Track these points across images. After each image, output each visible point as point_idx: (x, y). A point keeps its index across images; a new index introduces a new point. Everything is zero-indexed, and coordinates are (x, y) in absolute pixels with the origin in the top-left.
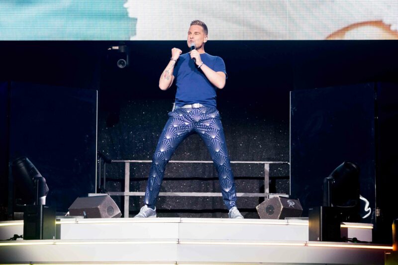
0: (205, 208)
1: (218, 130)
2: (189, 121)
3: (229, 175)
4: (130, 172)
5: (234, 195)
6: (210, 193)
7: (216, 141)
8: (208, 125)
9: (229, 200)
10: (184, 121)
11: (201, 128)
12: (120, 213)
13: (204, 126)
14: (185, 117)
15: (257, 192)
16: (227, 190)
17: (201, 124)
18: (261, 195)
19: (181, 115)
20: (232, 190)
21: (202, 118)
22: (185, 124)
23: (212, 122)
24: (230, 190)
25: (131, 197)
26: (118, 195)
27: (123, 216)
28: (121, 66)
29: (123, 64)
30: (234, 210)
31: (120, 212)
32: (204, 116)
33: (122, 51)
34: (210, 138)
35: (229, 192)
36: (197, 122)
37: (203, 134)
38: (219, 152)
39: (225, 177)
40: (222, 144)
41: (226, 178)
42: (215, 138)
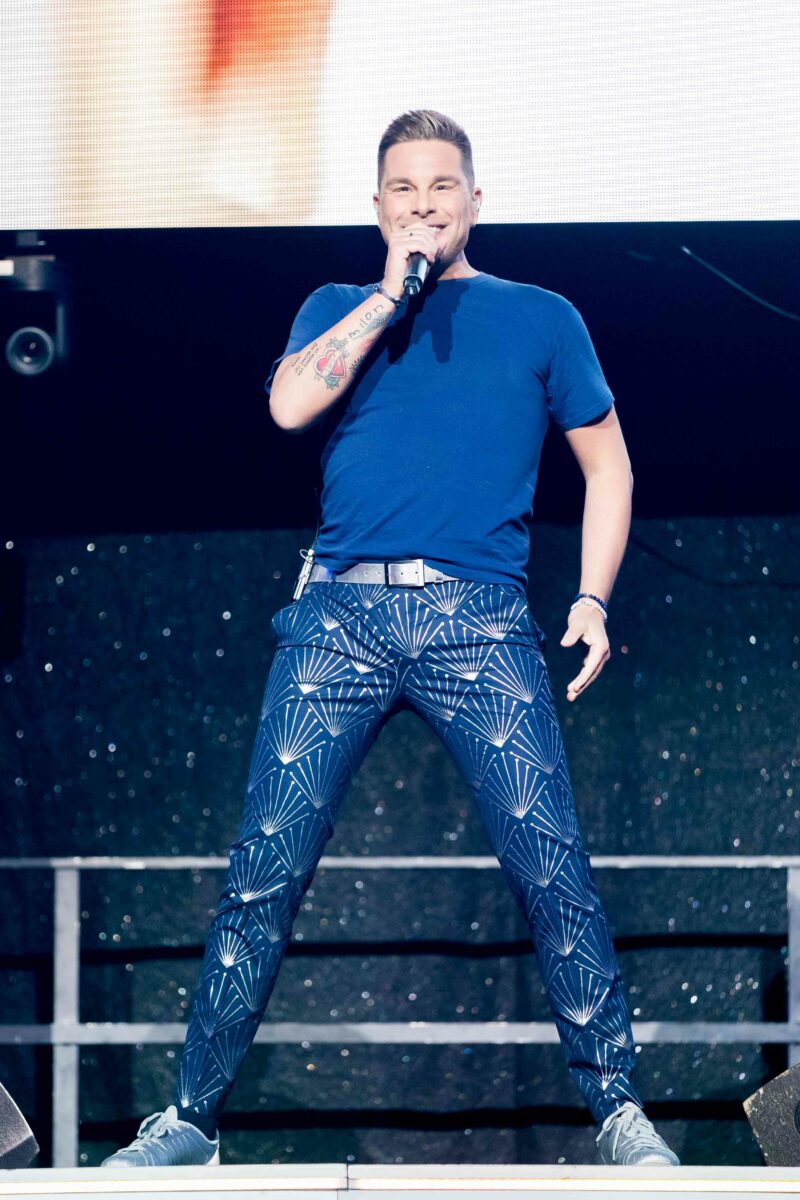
0: (480, 1105)
1: (522, 705)
2: (372, 659)
3: (587, 936)
4: (82, 921)
5: (621, 1041)
6: (503, 1025)
7: (510, 760)
8: (472, 676)
9: (599, 1071)
10: (348, 656)
11: (434, 690)
12: (28, 1142)
13: (452, 680)
14: (351, 635)
15: (750, 1018)
16: (582, 1019)
17: (435, 668)
18: (771, 1033)
19: (331, 625)
20: (607, 1013)
21: (438, 636)
22: (353, 671)
23: (493, 658)
24: (598, 1016)
25: (85, 1050)
26: (18, 1040)
27: (45, 1160)
28: (25, 365)
29: (38, 353)
30: (629, 1123)
31: (31, 1133)
32: (446, 629)
33: (34, 284)
34: (482, 743)
35: (590, 1024)
36: (412, 661)
37: (446, 724)
38: (528, 817)
39: (568, 951)
40: (543, 776)
41: (573, 954)
42: (508, 746)
